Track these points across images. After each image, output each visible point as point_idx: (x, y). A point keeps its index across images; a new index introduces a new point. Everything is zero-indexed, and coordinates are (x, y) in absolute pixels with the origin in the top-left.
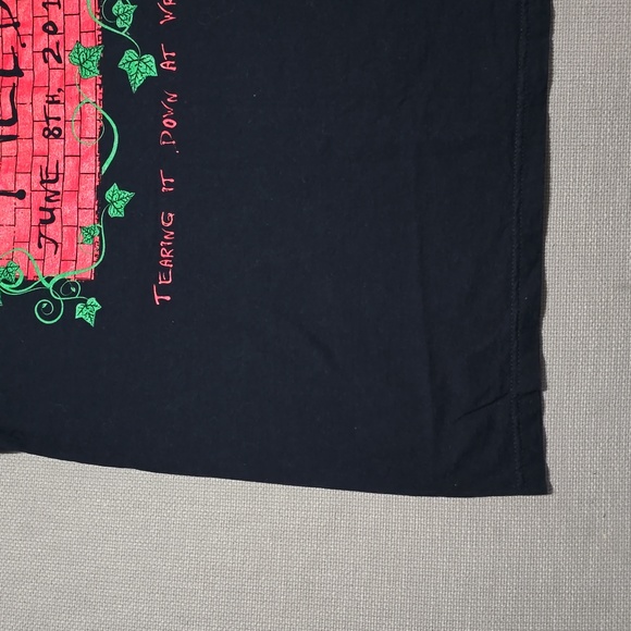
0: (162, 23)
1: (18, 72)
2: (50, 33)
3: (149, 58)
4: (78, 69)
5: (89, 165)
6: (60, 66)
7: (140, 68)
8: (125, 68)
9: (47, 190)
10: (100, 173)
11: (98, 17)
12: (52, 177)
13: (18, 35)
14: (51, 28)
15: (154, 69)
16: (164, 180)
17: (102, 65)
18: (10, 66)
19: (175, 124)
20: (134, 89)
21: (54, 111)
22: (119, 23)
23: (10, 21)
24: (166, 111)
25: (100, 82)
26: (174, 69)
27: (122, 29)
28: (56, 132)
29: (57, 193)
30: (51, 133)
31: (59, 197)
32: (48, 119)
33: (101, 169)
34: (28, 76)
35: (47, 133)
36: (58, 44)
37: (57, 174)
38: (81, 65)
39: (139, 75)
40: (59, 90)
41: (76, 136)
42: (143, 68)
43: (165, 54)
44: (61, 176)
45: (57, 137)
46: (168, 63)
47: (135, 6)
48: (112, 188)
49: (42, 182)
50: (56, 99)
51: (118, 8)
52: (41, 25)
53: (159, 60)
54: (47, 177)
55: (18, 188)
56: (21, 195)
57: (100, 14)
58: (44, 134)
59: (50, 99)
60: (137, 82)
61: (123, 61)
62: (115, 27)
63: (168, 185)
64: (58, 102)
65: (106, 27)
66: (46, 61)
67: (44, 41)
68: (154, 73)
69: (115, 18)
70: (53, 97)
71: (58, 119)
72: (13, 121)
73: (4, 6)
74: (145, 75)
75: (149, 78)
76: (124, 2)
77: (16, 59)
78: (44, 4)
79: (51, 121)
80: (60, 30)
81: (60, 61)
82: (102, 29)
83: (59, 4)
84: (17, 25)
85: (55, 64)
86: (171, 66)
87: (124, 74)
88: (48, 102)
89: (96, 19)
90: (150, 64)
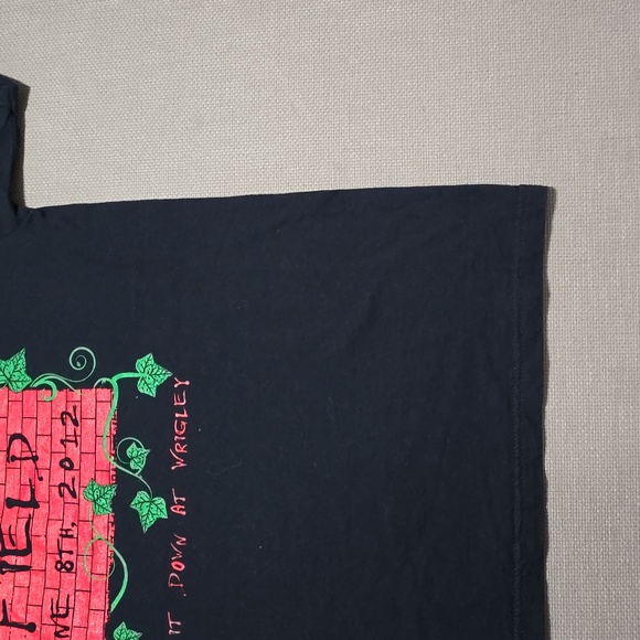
0: (173, 468)
1: (34, 504)
2: (66, 468)
3: (160, 501)
4: (91, 505)
5: (99, 601)
6: (74, 501)
7: (151, 509)
8: (137, 508)
9: (56, 625)
10: (109, 610)
11: (113, 458)
12: (62, 611)
13: (36, 468)
14: (67, 464)
15: (165, 511)
16: (171, 623)
17: (114, 502)
18: (27, 497)
19: (183, 567)
20: (145, 529)
21: (67, 544)
22: (132, 465)
23: (29, 454)
24: (175, 554)
25: (112, 519)
26: (184, 513)
27: (135, 471)
28: (68, 566)
29: (66, 628)
30: (63, 566)
31: (68, 633)
32: (61, 552)
33: (110, 606)
34: (43, 509)
35: (59, 566)
36: (73, 480)
37: (68, 608)
38: (95, 501)
39: (150, 516)
40: (73, 524)
41: (87, 570)
42: (154, 509)
43: (175, 499)
44: (71, 611)
45: (69, 571)
46: (178, 507)
47: (149, 451)
48: (120, 627)
49: (53, 616)
50: (70, 533)
51: (132, 450)
52: (58, 461)
53: (169, 503)
54: (58, 611)
55: (29, 620)
56: (31, 627)
57: (115, 455)
58: (56, 567)
59: (64, 533)
60: (148, 522)
61: (135, 501)
62: (128, 467)
63: (175, 627)
64: (72, 536)
65: (120, 468)
66: (62, 495)
67: (59, 476)
68: (164, 516)
69: (129, 460)
70: (67, 531)
71: (71, 553)
72: (27, 552)
73: (24, 440)
74: (155, 517)
75: (160, 520)
76: (138, 446)
77: (33, 492)
78: (62, 441)
79: (63, 555)
80: (76, 467)
81: (74, 496)
82: (116, 470)
83: (76, 441)
84: (35, 459)
85: (69, 499)
86: (181, 509)
87: (136, 514)
88: (61, 535)
89: (111, 460)
90: (160, 506)
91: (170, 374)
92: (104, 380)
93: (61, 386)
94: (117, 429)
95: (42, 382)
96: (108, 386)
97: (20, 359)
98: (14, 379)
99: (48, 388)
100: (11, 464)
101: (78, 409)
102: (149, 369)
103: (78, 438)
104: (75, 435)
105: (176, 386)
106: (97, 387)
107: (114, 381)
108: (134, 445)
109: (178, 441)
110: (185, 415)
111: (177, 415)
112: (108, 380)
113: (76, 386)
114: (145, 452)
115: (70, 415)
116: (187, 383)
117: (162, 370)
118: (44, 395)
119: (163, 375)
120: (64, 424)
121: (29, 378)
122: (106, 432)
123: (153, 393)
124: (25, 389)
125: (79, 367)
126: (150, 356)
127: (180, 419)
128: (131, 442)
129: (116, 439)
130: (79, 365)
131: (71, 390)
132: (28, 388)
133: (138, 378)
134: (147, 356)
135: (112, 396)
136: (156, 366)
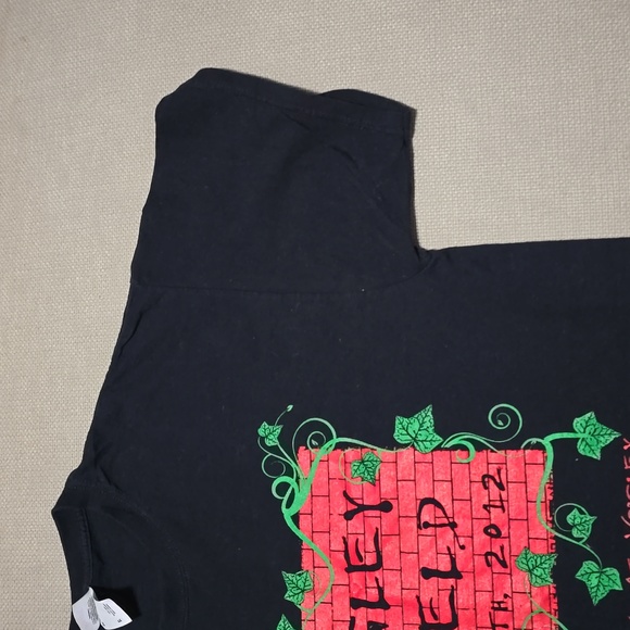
0: (626, 537)
1: (455, 574)
2: (492, 536)
3: (613, 572)
4: (527, 575)
6: (506, 570)
7: (600, 581)
8: (584, 579)
11: (550, 525)
13: (455, 535)
14: (494, 532)
15: (618, 582)
17: (555, 573)
18: (447, 567)
20: (596, 602)
21: (501, 618)
22: (575, 533)
23: (445, 521)
25: (553, 591)
27: (579, 539)
32: (494, 626)
34: (467, 580)
36: (502, 548)
38: (530, 571)
39: (601, 588)
40: (506, 596)
42: (605, 580)
47: (595, 518)
50: (502, 605)
51: (573, 517)
52: (482, 527)
53: (624, 574)
57: (552, 522)
59: (496, 605)
60: (598, 596)
61: (581, 571)
62: (570, 535)
64: (505, 609)
65: (560, 536)
66: (489, 565)
67: (485, 544)
68: (618, 587)
69: (571, 527)
70: (499, 603)
71: (506, 626)
72: (454, 625)
73: (438, 505)
74: (608, 589)
75: (613, 592)
76: (581, 512)
77: (453, 561)
78: (485, 507)
80: (504, 532)
81: (505, 566)
82: (555, 538)
83: (502, 507)
84: (453, 525)
85: (498, 568)
87: (583, 585)
88: (493, 608)
89: (548, 527)
90: (613, 577)
91: (617, 435)
92: (534, 440)
93: (479, 447)
94: (554, 494)
95: (455, 442)
96: (540, 447)
97: (427, 416)
98: (420, 438)
99: (464, 448)
100: (423, 531)
101: (503, 472)
102: (590, 429)
103: (505, 504)
104: (501, 501)
106: (525, 448)
107: (547, 441)
108: (575, 512)
111: (629, 479)
112: (539, 440)
113: (499, 447)
114: (590, 519)
115: (493, 478)
117: (606, 430)
118: (458, 456)
119: (609, 436)
120: (486, 488)
121: (439, 438)
122: (541, 497)
123: (597, 456)
124: (435, 449)
125: (501, 426)
126: (591, 415)
128: (573, 507)
129: (552, 506)
130: (500, 423)
131: (492, 451)
132: (438, 448)
133: (578, 439)
134: (589, 415)
135: (545, 458)
136: (598, 425)
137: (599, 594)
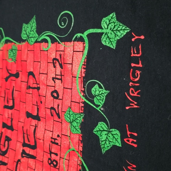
0: (127, 108)
1: (38, 118)
2: (55, 97)
3: (116, 132)
4: (69, 125)
6: (59, 120)
7: (108, 137)
8: (98, 134)
11: (82, 94)
13: (39, 95)
14: (55, 95)
15: (119, 140)
17: (83, 126)
18: (35, 113)
20: (104, 151)
22: (95, 100)
23: (36, 86)
25: (81, 138)
26: (135, 146)
27: (97, 106)
28: (55, 163)
30: (52, 162)
32: (51, 153)
34: (43, 122)
35: (50, 161)
36: (58, 105)
38: (71, 123)
39: (107, 142)
40: (58, 136)
42: (111, 138)
43: (128, 133)
45: (55, 166)
46: (131, 140)
47: (108, 92)
50: (56, 141)
51: (96, 90)
52: (51, 91)
53: (123, 135)
57: (84, 92)
58: (48, 162)
59: (53, 140)
60: (105, 147)
64: (57, 144)
65: (87, 102)
66: (52, 115)
68: (119, 144)
69: (93, 97)
70: (55, 139)
71: (56, 155)
72: (34, 147)
73: (34, 76)
74: (112, 144)
75: (114, 147)
76: (100, 87)
77: (38, 110)
78: (53, 79)
79: (52, 155)
80: (60, 97)
81: (59, 118)
82: (84, 102)
83: (61, 79)
84: (39, 89)
85: (56, 118)
86: (133, 142)
87: (97, 138)
88: (52, 142)
89: (81, 95)
90: (116, 137)
91: (128, 30)
92: (79, 35)
93: (53, 40)
94: (87, 73)
95: (43, 37)
99: (45, 41)
100: (28, 91)
101: (62, 56)
102: (111, 26)
103: (63, 77)
104: (61, 75)
105: (133, 40)
106: (74, 41)
107: (85, 35)
108: (96, 86)
109: (133, 87)
110: (140, 65)
111: (133, 65)
112: (81, 35)
113: (62, 40)
115: (57, 60)
116: (142, 37)
118: (44, 47)
119: (123, 31)
120: (55, 67)
121: (37, 35)
122: (78, 75)
123: (113, 46)
125: (63, 26)
126: (113, 15)
127: (135, 68)
128: (95, 83)
129: (84, 80)
130: (63, 24)
131: (59, 43)
132: (36, 42)
133: (103, 33)
134: (111, 15)
135: (84, 47)
136: (117, 23)
137: (106, 146)
